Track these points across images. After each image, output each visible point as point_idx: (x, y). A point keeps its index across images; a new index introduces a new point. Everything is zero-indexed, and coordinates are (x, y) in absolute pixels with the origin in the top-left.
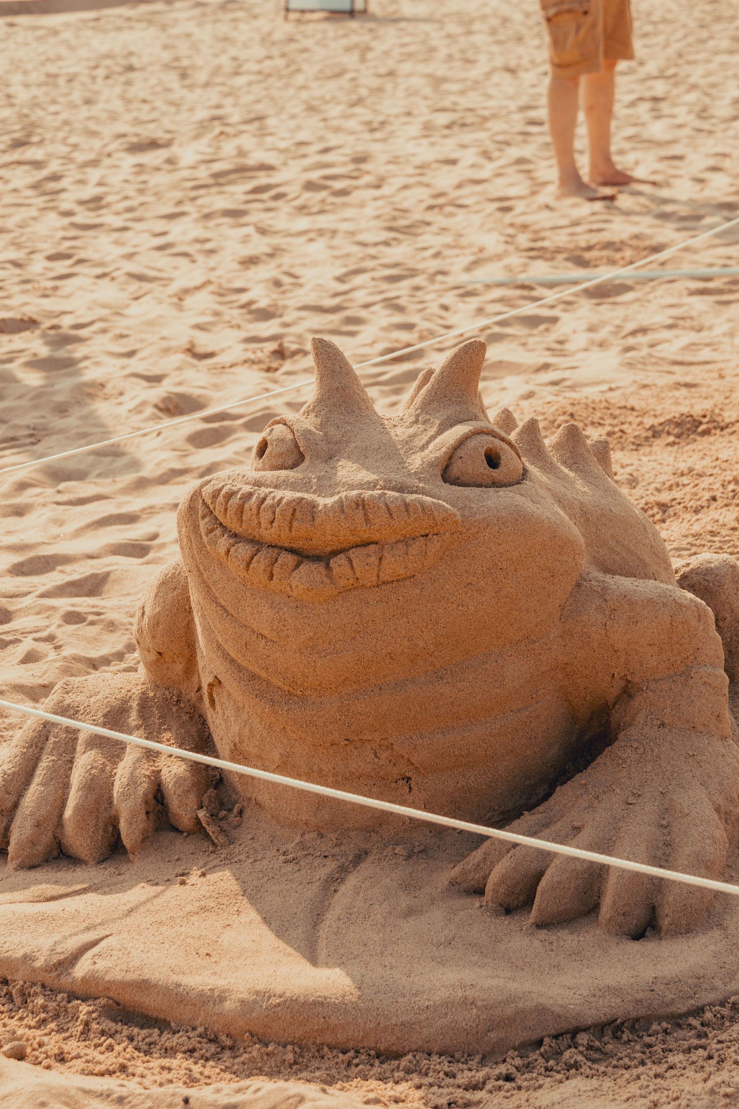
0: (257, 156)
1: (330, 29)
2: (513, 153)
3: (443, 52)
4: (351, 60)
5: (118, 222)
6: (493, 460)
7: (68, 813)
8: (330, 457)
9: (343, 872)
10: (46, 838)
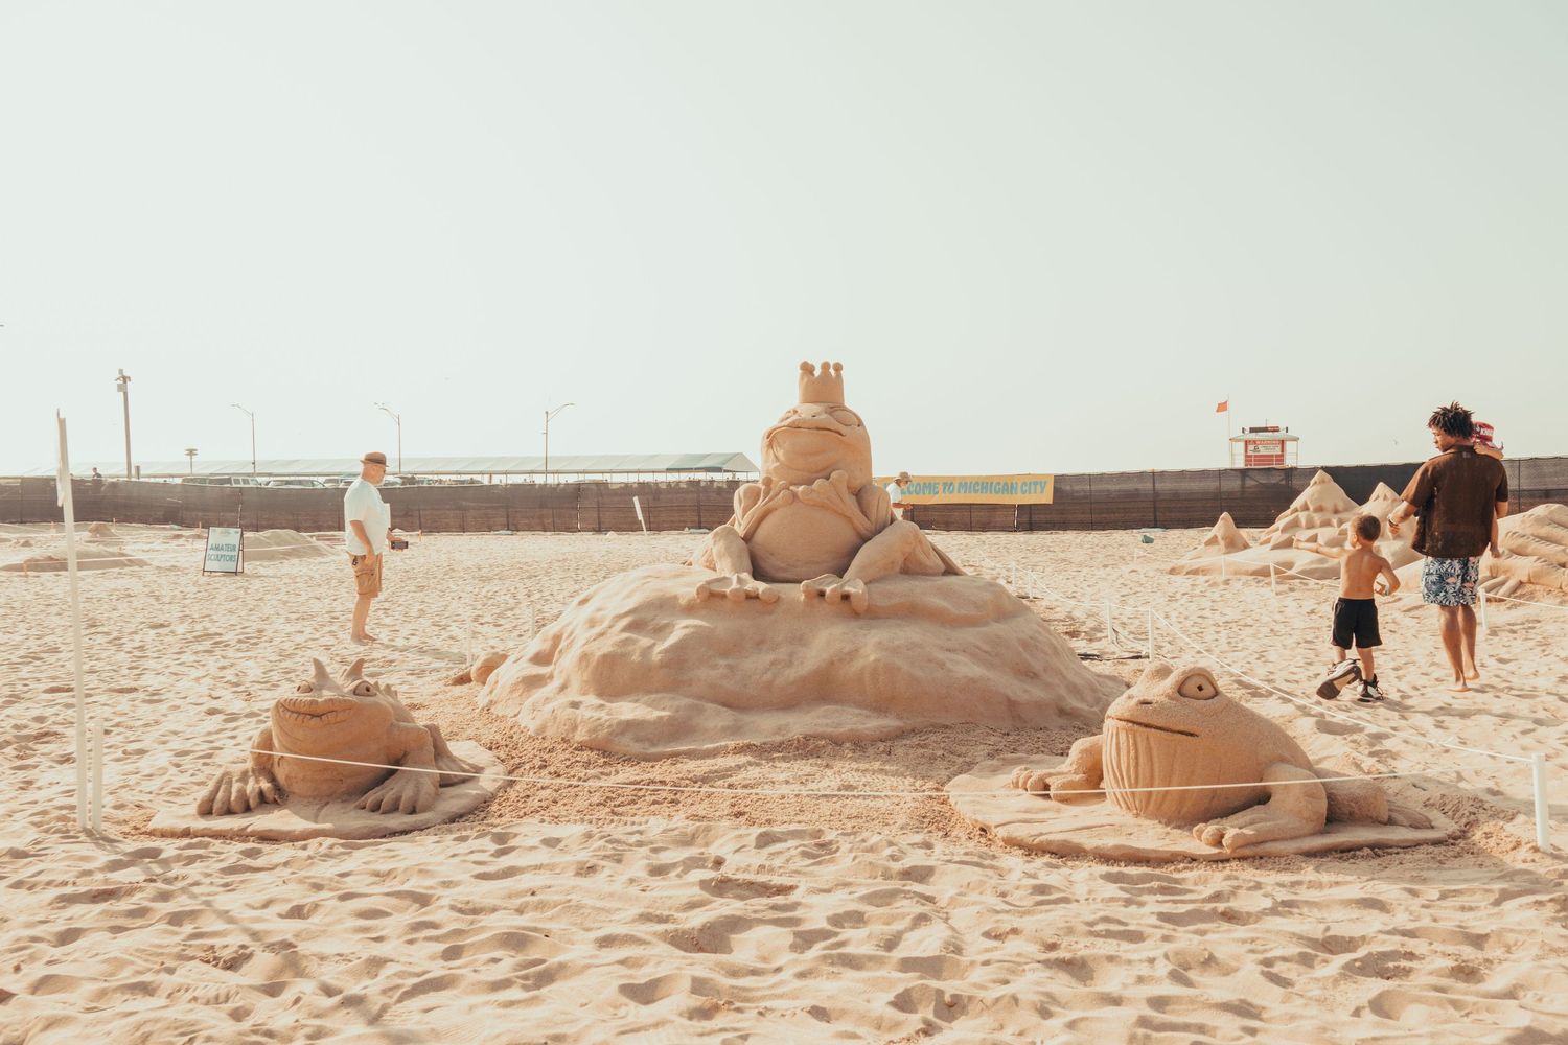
0: (213, 630)
1: (227, 580)
2: (327, 629)
3: (284, 590)
4: (241, 593)
5: (155, 655)
6: (368, 690)
7: (233, 798)
8: (320, 689)
9: (323, 807)
10: (225, 808)
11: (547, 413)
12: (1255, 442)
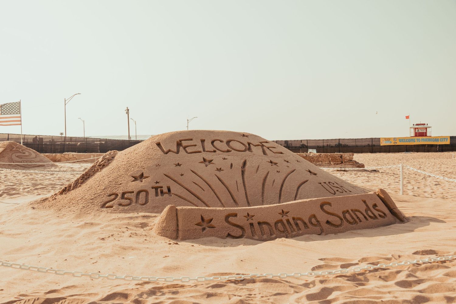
11: (188, 120)
12: (418, 128)
